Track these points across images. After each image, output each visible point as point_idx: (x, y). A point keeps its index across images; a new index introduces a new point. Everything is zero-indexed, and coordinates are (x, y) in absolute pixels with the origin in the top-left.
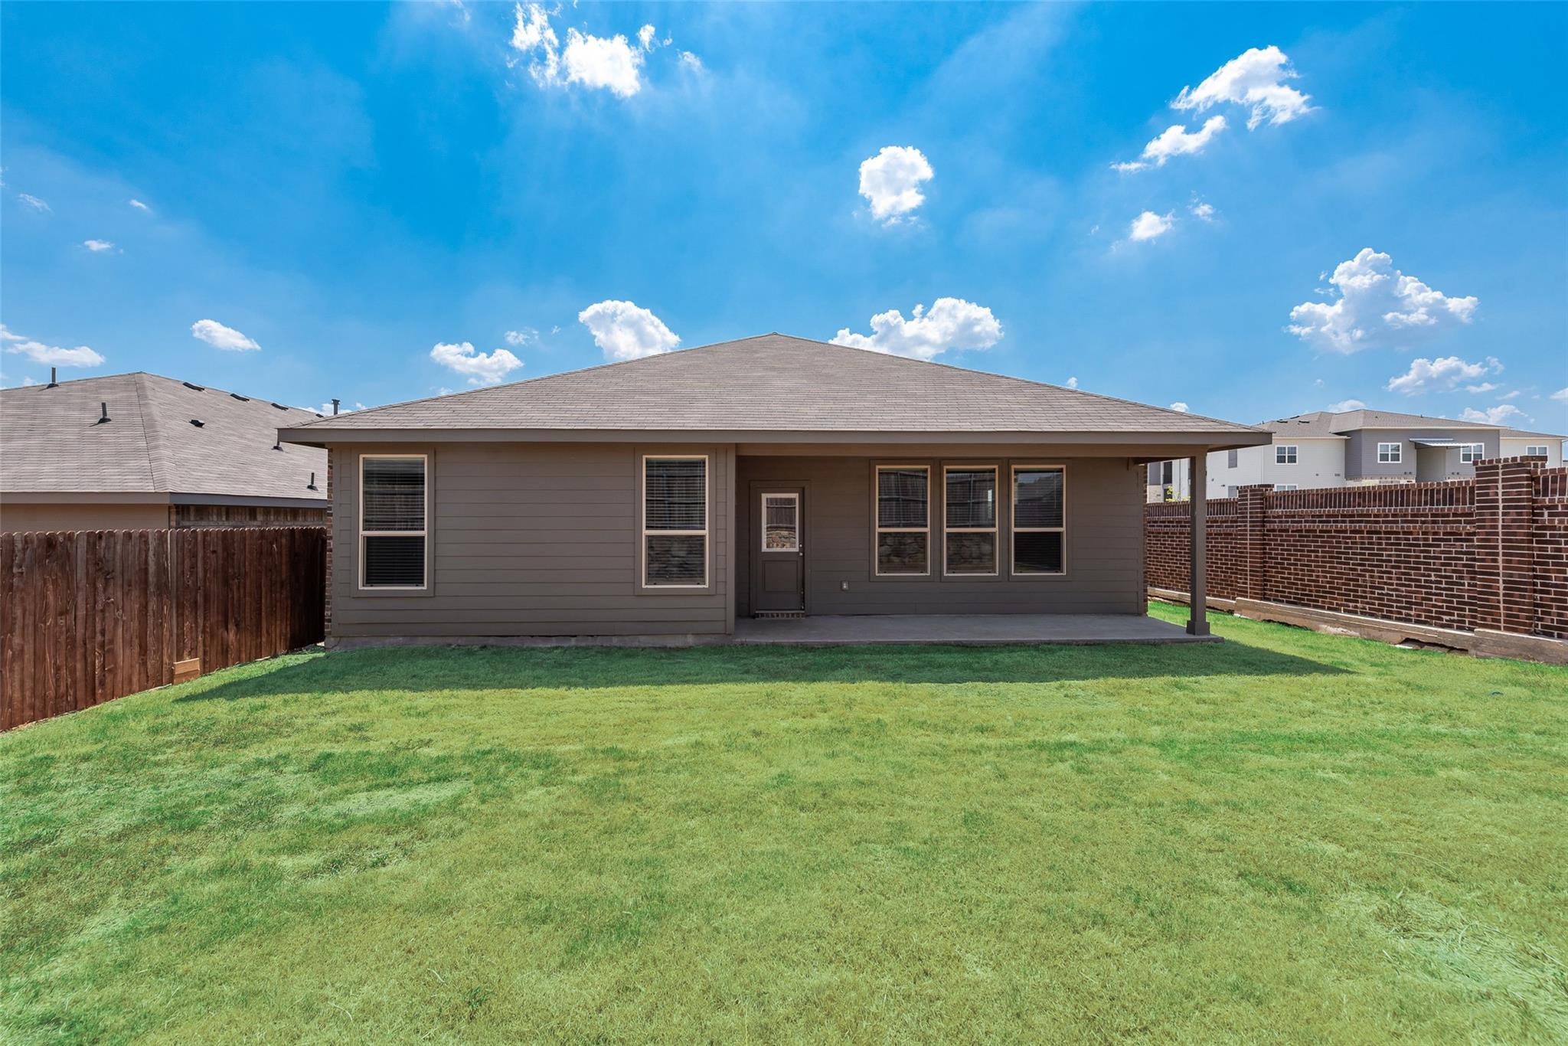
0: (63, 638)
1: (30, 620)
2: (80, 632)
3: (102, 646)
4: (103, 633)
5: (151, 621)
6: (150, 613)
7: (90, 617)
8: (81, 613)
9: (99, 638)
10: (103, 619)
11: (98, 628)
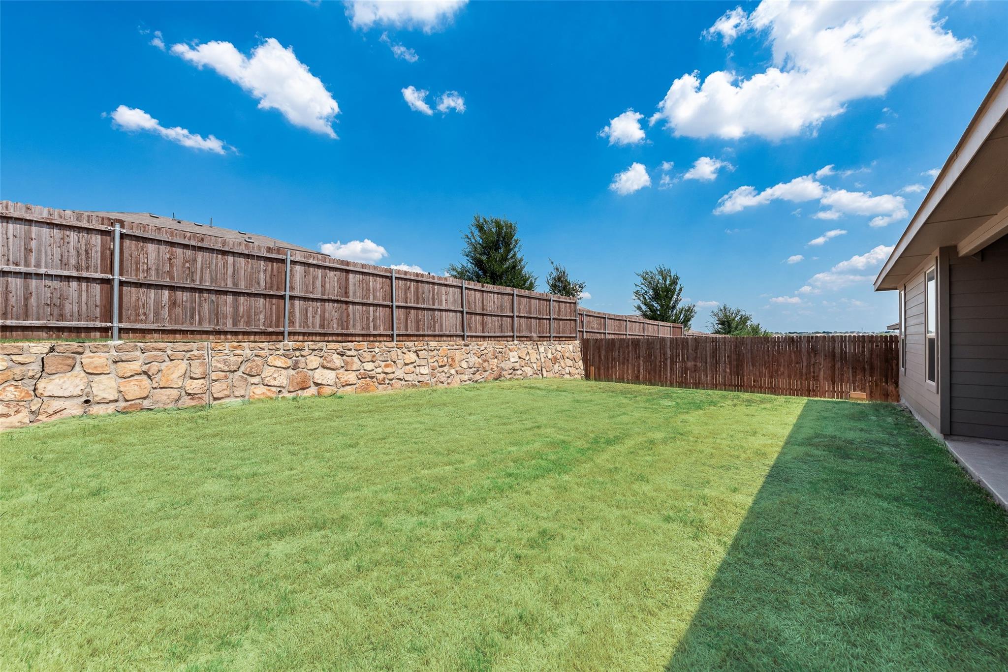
0: (798, 371)
1: (786, 364)
2: (804, 371)
3: (814, 377)
4: (814, 373)
5: (837, 372)
6: (837, 368)
7: (808, 366)
8: (805, 364)
9: (812, 374)
10: (814, 367)
11: (812, 370)
